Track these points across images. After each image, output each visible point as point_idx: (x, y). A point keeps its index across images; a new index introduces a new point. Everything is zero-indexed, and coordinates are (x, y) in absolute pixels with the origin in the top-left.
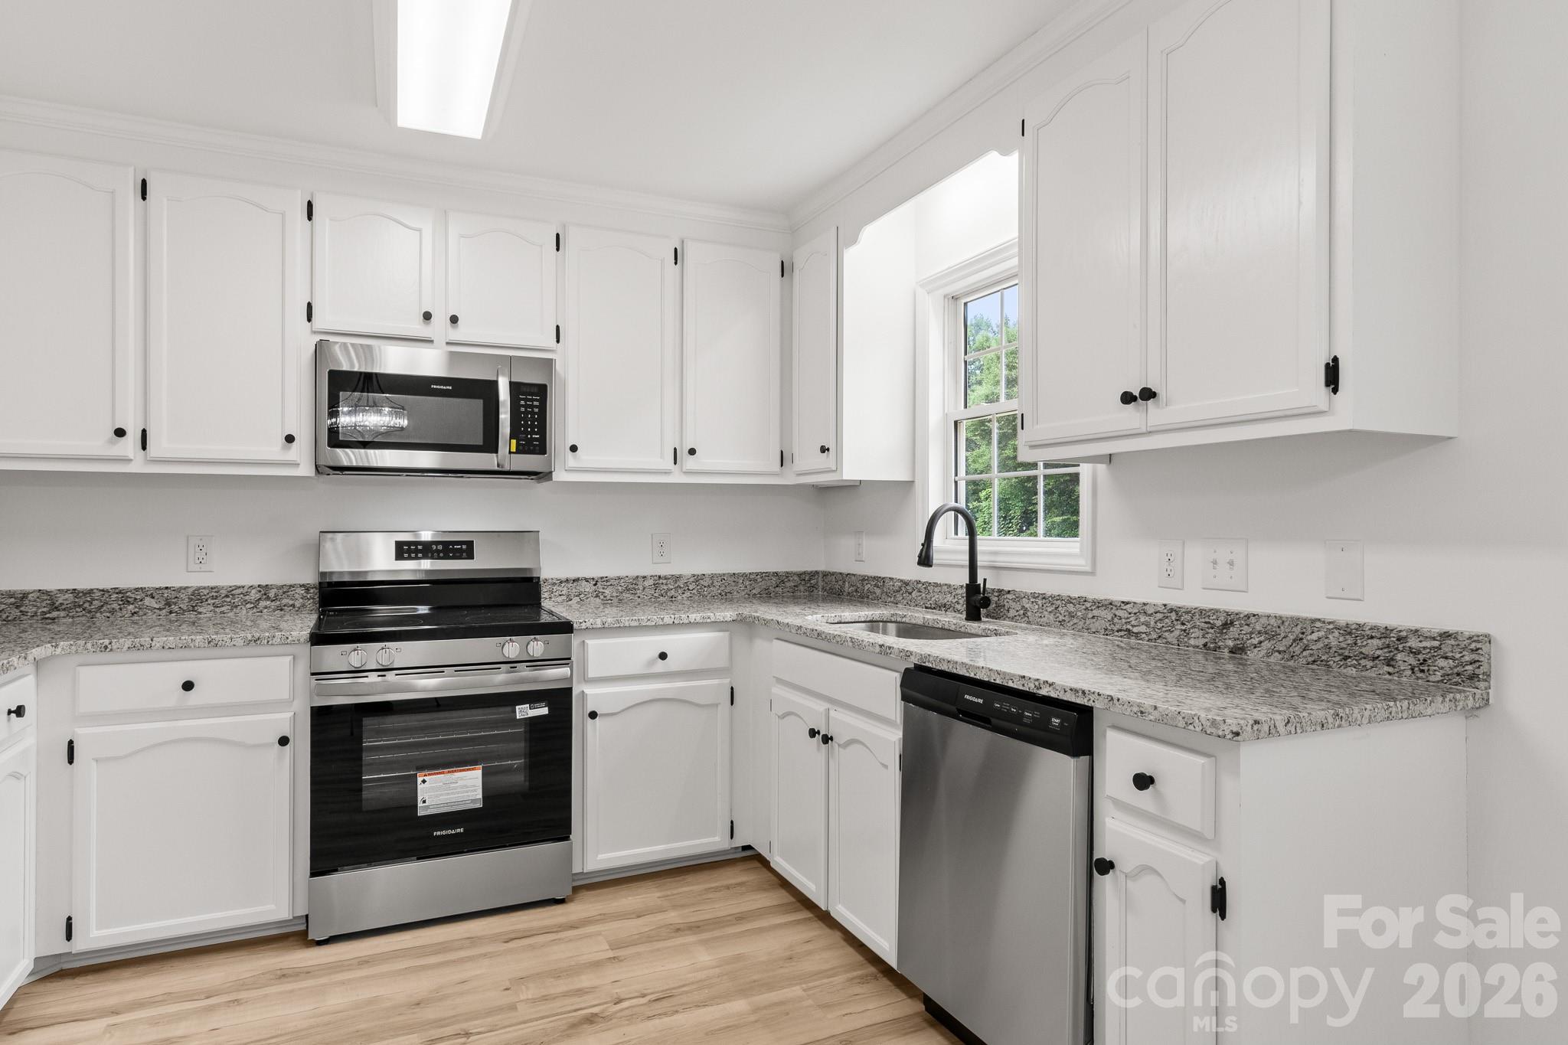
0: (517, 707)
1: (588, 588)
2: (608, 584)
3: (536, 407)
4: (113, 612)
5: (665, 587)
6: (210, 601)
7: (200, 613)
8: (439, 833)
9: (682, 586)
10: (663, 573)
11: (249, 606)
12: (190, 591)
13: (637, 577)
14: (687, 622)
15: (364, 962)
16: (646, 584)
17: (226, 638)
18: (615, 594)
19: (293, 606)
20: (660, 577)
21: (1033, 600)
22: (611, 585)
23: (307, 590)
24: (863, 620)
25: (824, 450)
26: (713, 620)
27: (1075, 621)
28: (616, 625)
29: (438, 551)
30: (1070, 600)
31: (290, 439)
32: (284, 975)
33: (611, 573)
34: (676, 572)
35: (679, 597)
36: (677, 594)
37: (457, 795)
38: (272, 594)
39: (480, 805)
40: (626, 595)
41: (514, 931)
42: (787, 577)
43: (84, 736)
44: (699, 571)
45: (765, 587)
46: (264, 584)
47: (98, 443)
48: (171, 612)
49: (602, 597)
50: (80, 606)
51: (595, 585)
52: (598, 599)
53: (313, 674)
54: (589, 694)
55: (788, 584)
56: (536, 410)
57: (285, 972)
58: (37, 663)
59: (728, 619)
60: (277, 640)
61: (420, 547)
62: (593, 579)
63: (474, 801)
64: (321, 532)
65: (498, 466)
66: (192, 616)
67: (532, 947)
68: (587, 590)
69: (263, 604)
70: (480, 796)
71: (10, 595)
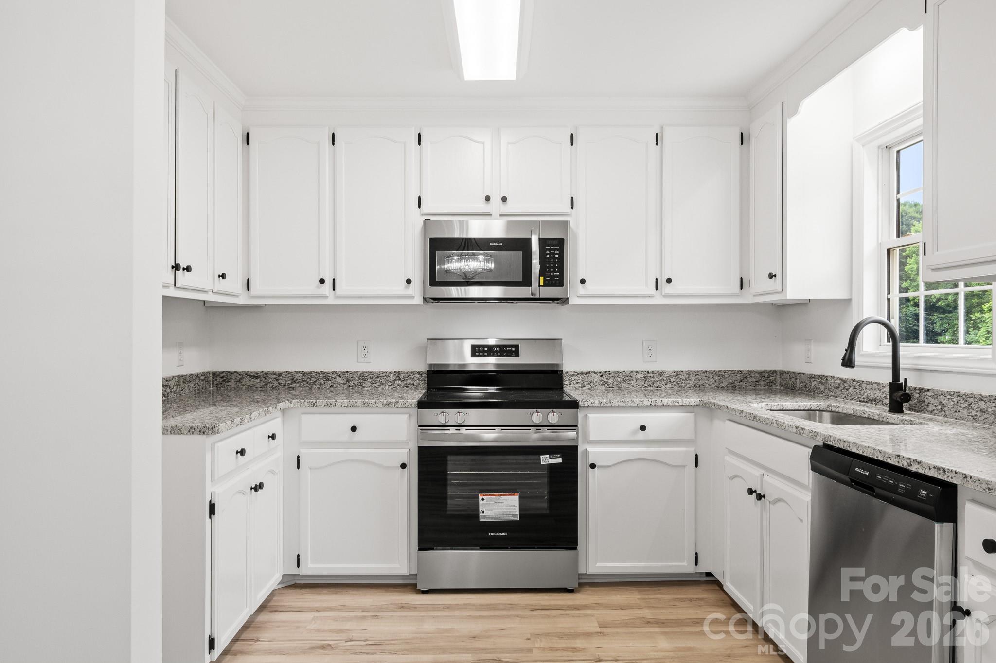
0: (541, 456)
1: (596, 378)
2: (611, 376)
3: (557, 254)
4: (321, 384)
5: (653, 380)
6: (369, 380)
7: (364, 387)
8: (492, 534)
9: (665, 379)
10: (650, 370)
11: (389, 384)
12: (359, 373)
13: (632, 371)
14: (661, 404)
15: (447, 607)
16: (638, 376)
17: (373, 402)
18: (615, 383)
19: (413, 384)
20: (648, 372)
21: (948, 397)
22: (613, 377)
23: (421, 375)
24: (802, 408)
25: (771, 276)
26: (681, 404)
27: (986, 416)
28: (608, 405)
29: (497, 351)
30: (982, 398)
31: (409, 281)
32: (402, 607)
33: (613, 368)
34: (661, 369)
35: (663, 387)
36: (662, 385)
37: (502, 511)
38: (402, 377)
39: (517, 519)
40: (623, 384)
41: (536, 605)
42: (750, 374)
43: (304, 453)
44: (678, 368)
45: (731, 381)
46: (397, 370)
47: (312, 287)
48: (349, 386)
49: (606, 385)
50: (305, 381)
51: (601, 376)
52: (603, 386)
53: (419, 426)
54: (589, 451)
55: (750, 380)
56: (557, 256)
57: (403, 605)
58: (283, 411)
59: (693, 403)
60: (399, 405)
61: (486, 349)
62: (600, 372)
63: (514, 516)
64: (428, 339)
65: (532, 295)
66: (359, 389)
67: (548, 616)
68: (596, 380)
69: (397, 382)
70: (518, 513)
71: (274, 373)
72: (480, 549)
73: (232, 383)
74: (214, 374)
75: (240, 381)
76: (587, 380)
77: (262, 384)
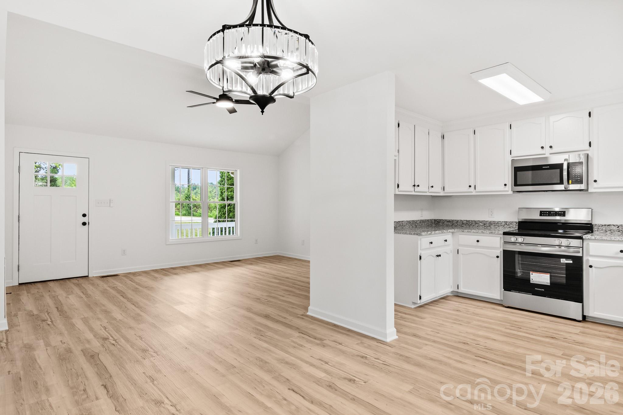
0: (561, 259)
1: (615, 228)
4: (473, 225)
6: (493, 225)
7: (491, 227)
8: (537, 289)
11: (502, 226)
12: (489, 222)
15: (512, 313)
17: (485, 231)
19: (513, 227)
23: (517, 223)
28: (600, 239)
29: (553, 214)
31: (505, 185)
32: (494, 309)
37: (541, 280)
38: (508, 224)
39: (549, 284)
43: (460, 248)
46: (506, 221)
47: (466, 189)
48: (485, 226)
50: (467, 224)
52: (619, 232)
53: (504, 242)
54: (589, 260)
58: (453, 233)
60: (496, 233)
61: (547, 213)
62: (617, 225)
63: (547, 283)
64: (519, 208)
65: (565, 188)
66: (489, 228)
69: (505, 226)
70: (549, 282)
71: (456, 220)
72: (532, 295)
73: (441, 224)
74: (435, 220)
75: (443, 223)
76: (608, 229)
77: (451, 224)
